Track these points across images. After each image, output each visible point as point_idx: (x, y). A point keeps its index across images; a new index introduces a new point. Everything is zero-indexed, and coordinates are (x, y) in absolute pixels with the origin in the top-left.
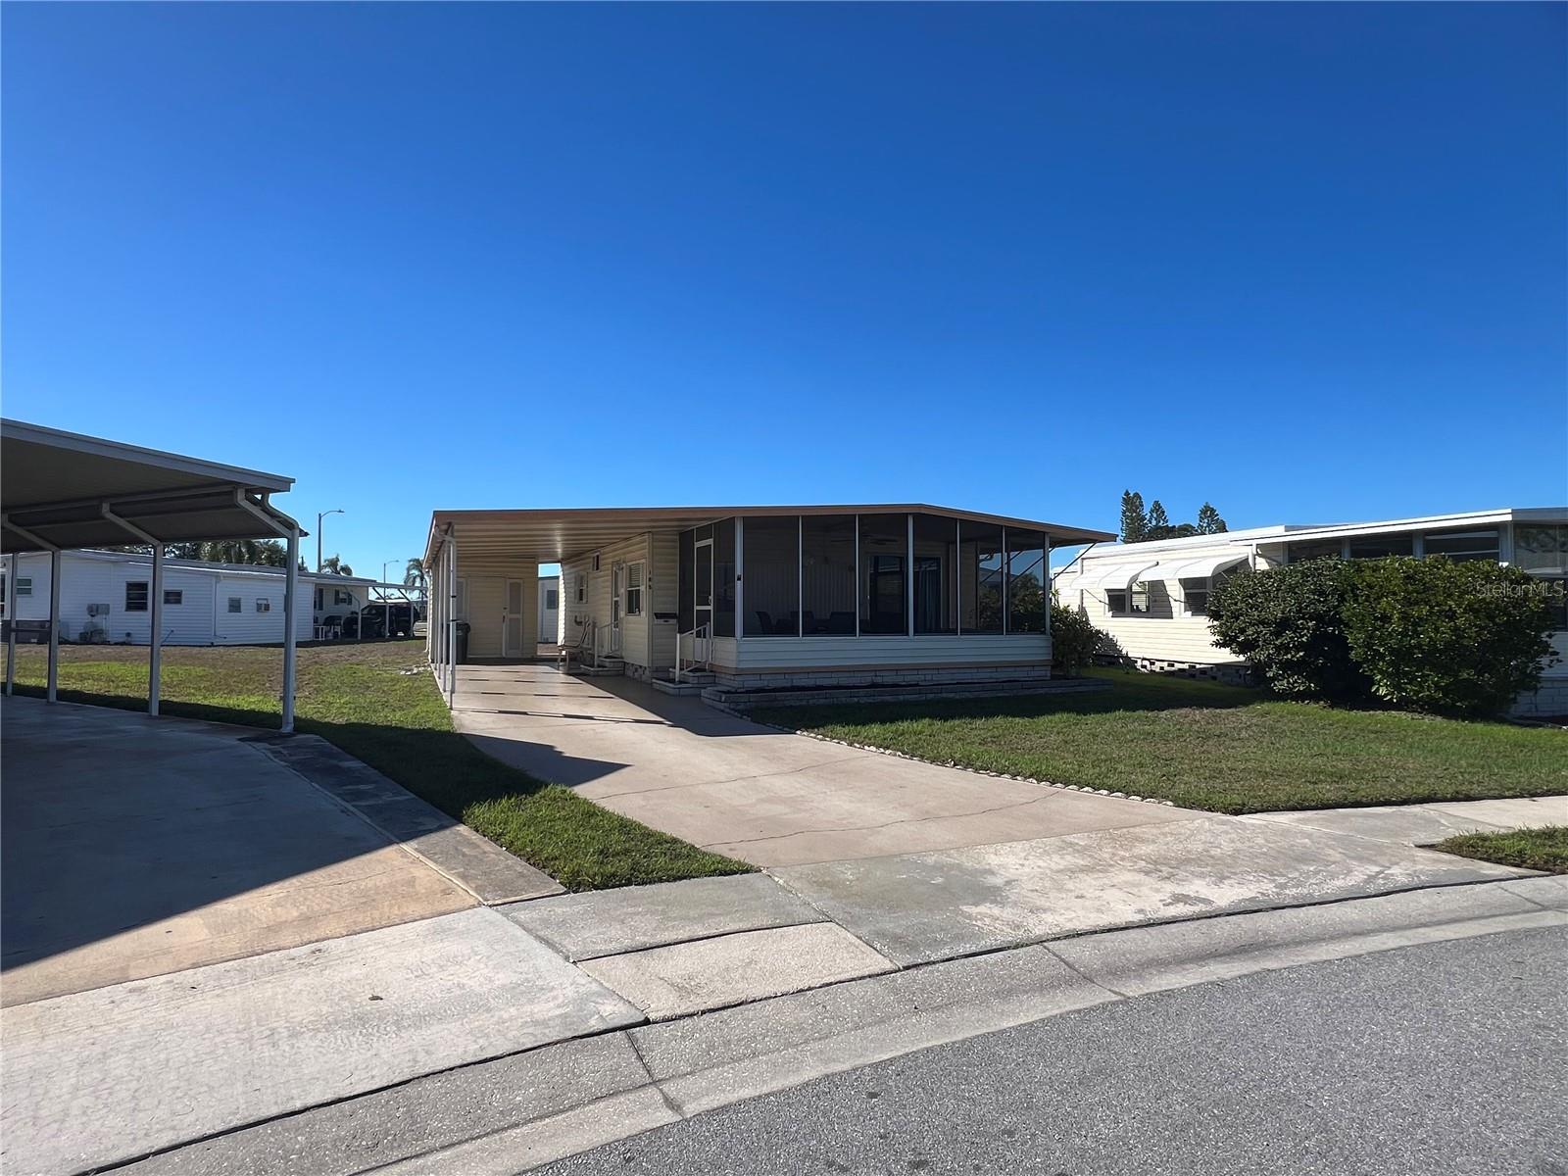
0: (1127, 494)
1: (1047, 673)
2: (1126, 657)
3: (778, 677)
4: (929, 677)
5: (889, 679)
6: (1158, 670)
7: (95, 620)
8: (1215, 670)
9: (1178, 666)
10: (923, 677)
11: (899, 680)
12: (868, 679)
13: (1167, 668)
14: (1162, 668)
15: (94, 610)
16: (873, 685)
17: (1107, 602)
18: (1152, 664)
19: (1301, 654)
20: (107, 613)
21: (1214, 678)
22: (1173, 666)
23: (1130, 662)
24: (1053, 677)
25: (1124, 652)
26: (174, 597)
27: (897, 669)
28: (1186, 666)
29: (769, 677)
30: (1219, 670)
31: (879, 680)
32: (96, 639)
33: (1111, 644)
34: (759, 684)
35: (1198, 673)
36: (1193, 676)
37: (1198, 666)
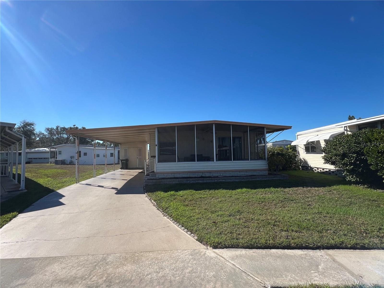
0: (350, 116)
1: (266, 173)
2: (310, 167)
3: (169, 174)
4: (221, 174)
5: (207, 175)
6: (319, 171)
7: (72, 159)
8: (337, 172)
9: (325, 170)
10: (219, 174)
11: (211, 175)
12: (200, 175)
13: (322, 171)
14: (321, 171)
15: (72, 157)
16: (202, 177)
17: (305, 149)
18: (318, 169)
19: (352, 167)
20: (74, 158)
21: (336, 175)
22: (324, 170)
23: (312, 169)
24: (269, 174)
25: (310, 165)
26: (85, 154)
27: (210, 172)
28: (328, 170)
29: (167, 175)
30: (338, 172)
31: (204, 175)
32: (72, 164)
33: (306, 162)
34: (163, 177)
35: (331, 173)
36: (330, 174)
37: (331, 170)
